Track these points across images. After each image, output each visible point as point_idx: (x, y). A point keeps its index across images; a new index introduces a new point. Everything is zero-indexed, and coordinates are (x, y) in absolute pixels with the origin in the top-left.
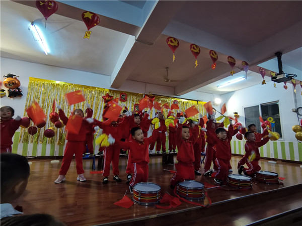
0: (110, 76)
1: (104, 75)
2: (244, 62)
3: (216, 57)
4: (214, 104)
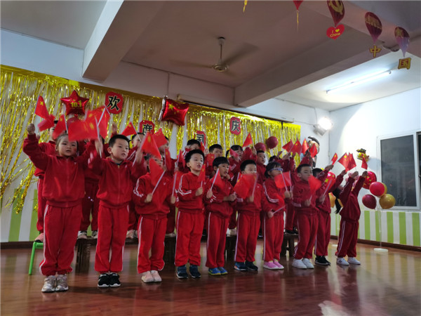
0: (83, 49)
1: (68, 46)
2: (400, 28)
3: (340, 11)
4: (316, 131)
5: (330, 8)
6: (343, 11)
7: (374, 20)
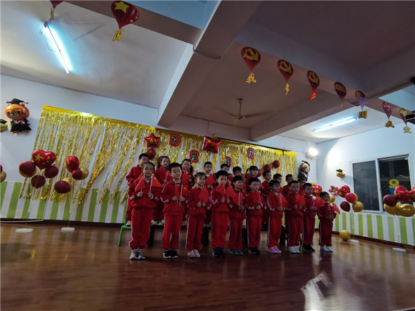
0: (158, 108)
1: (149, 107)
2: (359, 92)
3: (316, 82)
4: (307, 157)
5: (309, 80)
6: (319, 82)
7: (340, 87)
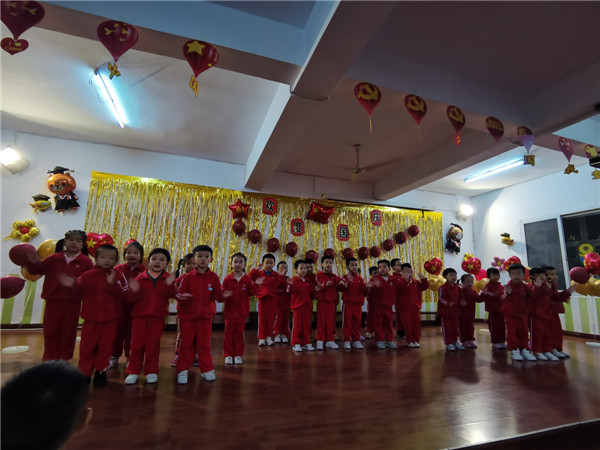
0: (244, 165)
1: (232, 163)
2: (523, 127)
3: (461, 120)
4: (458, 217)
6: (464, 120)
7: (495, 123)
